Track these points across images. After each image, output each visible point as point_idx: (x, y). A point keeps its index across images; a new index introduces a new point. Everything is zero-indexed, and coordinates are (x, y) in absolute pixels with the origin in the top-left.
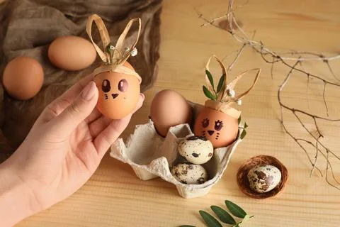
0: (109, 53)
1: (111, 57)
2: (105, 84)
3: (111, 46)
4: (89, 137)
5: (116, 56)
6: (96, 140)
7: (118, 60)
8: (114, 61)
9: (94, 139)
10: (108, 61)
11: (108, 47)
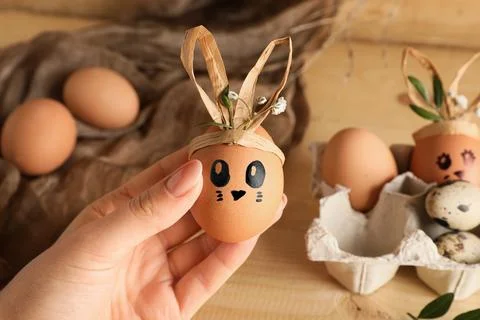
0: (226, 105)
1: (231, 115)
2: (219, 169)
3: (230, 92)
4: (166, 277)
5: (242, 112)
6: (180, 284)
7: (246, 121)
8: (237, 122)
9: (176, 281)
10: (224, 122)
11: (225, 93)
